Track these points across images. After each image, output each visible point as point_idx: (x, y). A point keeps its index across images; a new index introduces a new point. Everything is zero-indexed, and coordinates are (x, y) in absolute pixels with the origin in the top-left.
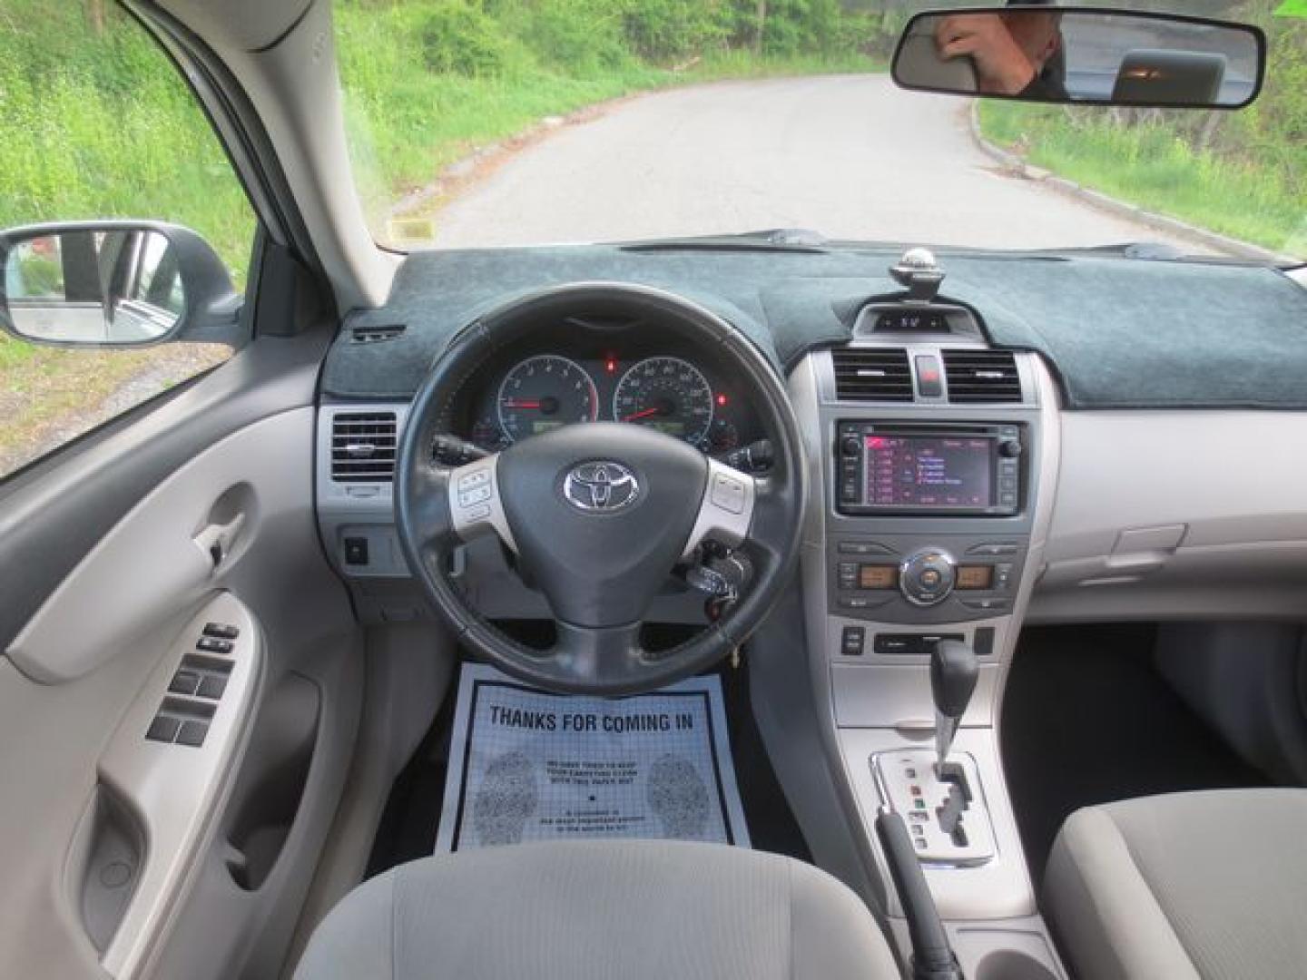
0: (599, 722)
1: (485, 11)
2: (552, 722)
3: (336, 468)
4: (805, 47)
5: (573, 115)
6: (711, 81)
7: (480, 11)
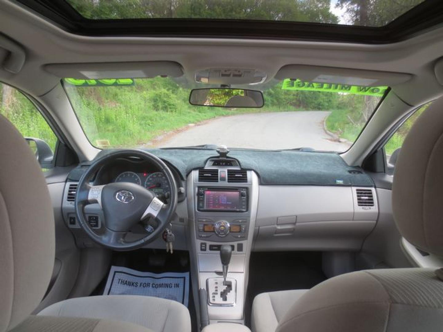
0: (151, 285)
1: (173, 93)
2: (137, 285)
3: (69, 198)
4: (273, 104)
5: (198, 123)
6: (243, 114)
7: (171, 93)
